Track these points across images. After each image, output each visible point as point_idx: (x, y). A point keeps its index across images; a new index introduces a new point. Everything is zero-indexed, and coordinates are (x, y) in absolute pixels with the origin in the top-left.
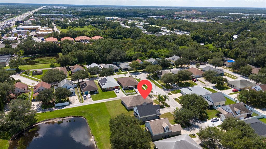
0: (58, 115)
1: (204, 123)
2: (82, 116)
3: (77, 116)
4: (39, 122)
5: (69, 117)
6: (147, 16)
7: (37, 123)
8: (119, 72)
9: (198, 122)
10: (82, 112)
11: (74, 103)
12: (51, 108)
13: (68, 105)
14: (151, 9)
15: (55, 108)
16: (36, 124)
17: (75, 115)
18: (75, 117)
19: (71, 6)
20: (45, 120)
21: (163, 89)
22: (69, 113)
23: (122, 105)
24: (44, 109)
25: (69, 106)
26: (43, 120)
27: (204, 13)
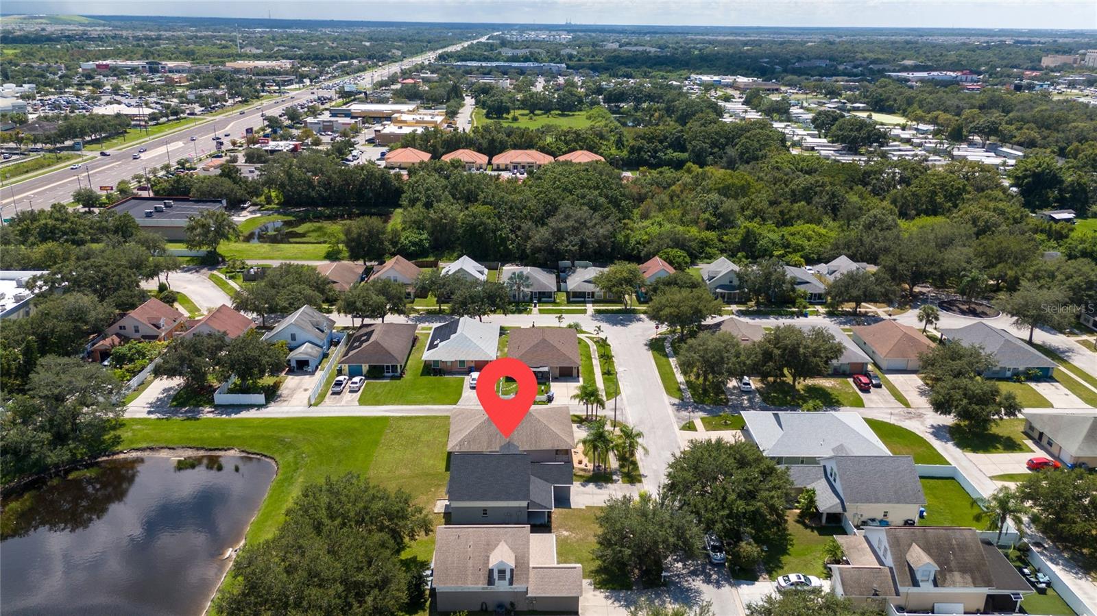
0: (199, 435)
1: (733, 590)
3: (256, 451)
4: (122, 452)
5: (229, 449)
6: (884, 70)
7: (114, 454)
8: (554, 302)
9: (715, 576)
10: (281, 441)
11: (285, 403)
12: (200, 406)
13: (260, 406)
14: (941, 40)
15: (210, 410)
16: (108, 456)
17: (252, 446)
18: (249, 453)
19: (594, 31)
20: (144, 445)
21: (676, 401)
22: (238, 437)
24: (176, 406)
25: (263, 410)
26: (139, 446)
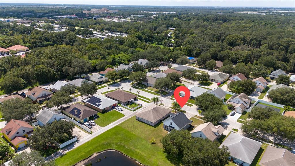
0: (77, 157)
2: (109, 148)
3: (101, 151)
5: (93, 155)
6: (52, 15)
10: (104, 144)
11: (82, 137)
12: (56, 152)
13: (77, 141)
15: (62, 151)
17: (98, 150)
18: (100, 152)
23: (141, 123)
24: (47, 156)
27: (115, 11)
